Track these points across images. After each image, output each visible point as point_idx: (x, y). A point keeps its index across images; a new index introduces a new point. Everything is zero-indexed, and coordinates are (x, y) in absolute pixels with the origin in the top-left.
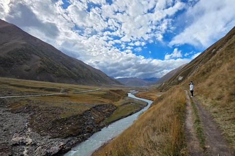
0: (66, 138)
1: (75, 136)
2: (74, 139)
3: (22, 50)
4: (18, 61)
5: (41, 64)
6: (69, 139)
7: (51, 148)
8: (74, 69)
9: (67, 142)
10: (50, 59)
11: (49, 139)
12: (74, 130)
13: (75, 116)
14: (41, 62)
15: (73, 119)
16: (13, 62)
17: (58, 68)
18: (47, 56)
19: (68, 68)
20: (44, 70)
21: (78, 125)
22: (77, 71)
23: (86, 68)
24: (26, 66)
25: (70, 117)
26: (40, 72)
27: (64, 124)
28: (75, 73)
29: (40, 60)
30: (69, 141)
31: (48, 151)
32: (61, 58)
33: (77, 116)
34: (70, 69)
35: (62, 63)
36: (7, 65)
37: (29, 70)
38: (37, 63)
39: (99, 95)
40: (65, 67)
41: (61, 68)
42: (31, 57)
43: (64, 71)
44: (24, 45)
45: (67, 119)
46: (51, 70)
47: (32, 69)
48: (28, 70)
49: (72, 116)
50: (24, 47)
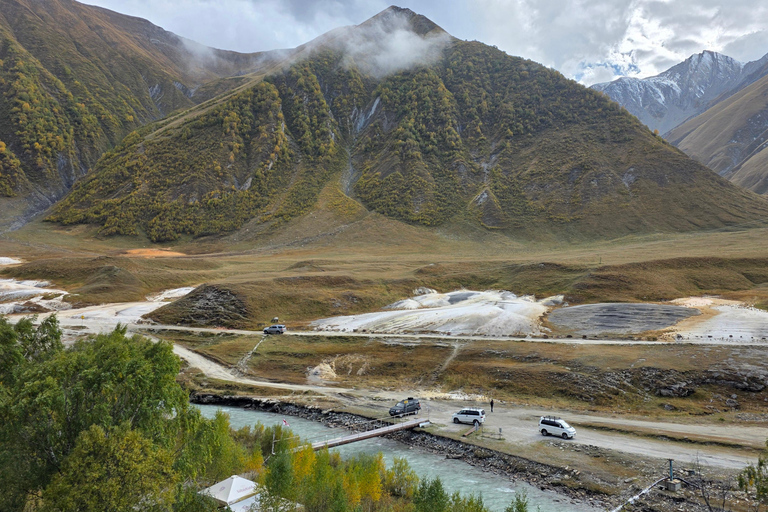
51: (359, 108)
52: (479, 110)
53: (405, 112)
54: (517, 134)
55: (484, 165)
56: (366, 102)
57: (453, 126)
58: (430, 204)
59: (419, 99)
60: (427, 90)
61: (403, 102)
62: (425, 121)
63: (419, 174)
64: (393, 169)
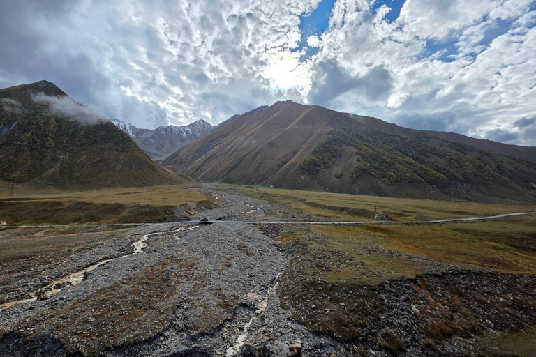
0: (317, 333)
1: (342, 342)
2: (335, 347)
3: (328, 142)
4: (325, 163)
5: (358, 161)
6: (323, 340)
7: (276, 342)
8: (435, 159)
9: (316, 347)
10: (373, 146)
11: (288, 319)
12: (340, 323)
13: (356, 287)
14: (358, 156)
15: (347, 292)
16: (319, 166)
17: (393, 164)
18: (368, 141)
19: (418, 160)
20: (364, 171)
21: (356, 312)
22: (442, 163)
23: (472, 149)
24: (336, 170)
25: (341, 285)
26: (357, 177)
27: (324, 297)
28: (438, 169)
29: (357, 154)
30: (321, 346)
31: (269, 345)
32: (397, 139)
33: (361, 287)
34: (422, 162)
35: (400, 150)
36: (313, 171)
37: (341, 174)
38: (351, 160)
39: (494, 237)
40: (407, 159)
41: (400, 163)
42: (343, 151)
43: (405, 169)
44: (330, 133)
45: (333, 288)
46: (378, 169)
47: (346, 173)
48: (340, 176)
49: (347, 284)
50: (331, 137)
51: (4, 125)
52: (67, 133)
53: (28, 130)
54: (82, 145)
55: (62, 157)
56: (9, 123)
57: (52, 138)
58: (23, 172)
59: (37, 124)
60: (43, 121)
61: (29, 124)
62: (37, 135)
63: (24, 158)
64: (10, 155)
